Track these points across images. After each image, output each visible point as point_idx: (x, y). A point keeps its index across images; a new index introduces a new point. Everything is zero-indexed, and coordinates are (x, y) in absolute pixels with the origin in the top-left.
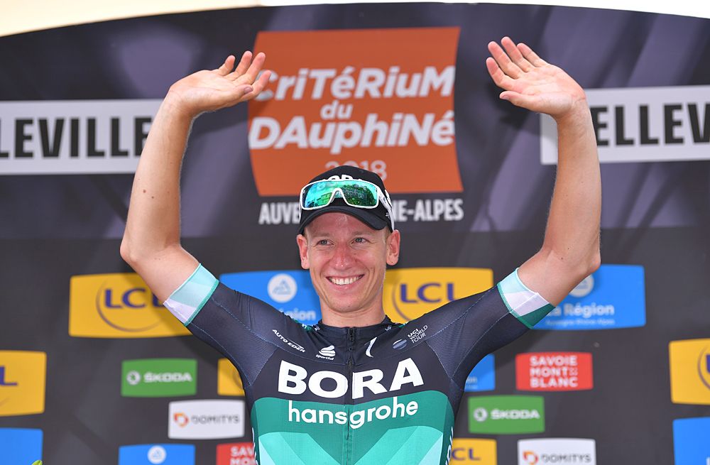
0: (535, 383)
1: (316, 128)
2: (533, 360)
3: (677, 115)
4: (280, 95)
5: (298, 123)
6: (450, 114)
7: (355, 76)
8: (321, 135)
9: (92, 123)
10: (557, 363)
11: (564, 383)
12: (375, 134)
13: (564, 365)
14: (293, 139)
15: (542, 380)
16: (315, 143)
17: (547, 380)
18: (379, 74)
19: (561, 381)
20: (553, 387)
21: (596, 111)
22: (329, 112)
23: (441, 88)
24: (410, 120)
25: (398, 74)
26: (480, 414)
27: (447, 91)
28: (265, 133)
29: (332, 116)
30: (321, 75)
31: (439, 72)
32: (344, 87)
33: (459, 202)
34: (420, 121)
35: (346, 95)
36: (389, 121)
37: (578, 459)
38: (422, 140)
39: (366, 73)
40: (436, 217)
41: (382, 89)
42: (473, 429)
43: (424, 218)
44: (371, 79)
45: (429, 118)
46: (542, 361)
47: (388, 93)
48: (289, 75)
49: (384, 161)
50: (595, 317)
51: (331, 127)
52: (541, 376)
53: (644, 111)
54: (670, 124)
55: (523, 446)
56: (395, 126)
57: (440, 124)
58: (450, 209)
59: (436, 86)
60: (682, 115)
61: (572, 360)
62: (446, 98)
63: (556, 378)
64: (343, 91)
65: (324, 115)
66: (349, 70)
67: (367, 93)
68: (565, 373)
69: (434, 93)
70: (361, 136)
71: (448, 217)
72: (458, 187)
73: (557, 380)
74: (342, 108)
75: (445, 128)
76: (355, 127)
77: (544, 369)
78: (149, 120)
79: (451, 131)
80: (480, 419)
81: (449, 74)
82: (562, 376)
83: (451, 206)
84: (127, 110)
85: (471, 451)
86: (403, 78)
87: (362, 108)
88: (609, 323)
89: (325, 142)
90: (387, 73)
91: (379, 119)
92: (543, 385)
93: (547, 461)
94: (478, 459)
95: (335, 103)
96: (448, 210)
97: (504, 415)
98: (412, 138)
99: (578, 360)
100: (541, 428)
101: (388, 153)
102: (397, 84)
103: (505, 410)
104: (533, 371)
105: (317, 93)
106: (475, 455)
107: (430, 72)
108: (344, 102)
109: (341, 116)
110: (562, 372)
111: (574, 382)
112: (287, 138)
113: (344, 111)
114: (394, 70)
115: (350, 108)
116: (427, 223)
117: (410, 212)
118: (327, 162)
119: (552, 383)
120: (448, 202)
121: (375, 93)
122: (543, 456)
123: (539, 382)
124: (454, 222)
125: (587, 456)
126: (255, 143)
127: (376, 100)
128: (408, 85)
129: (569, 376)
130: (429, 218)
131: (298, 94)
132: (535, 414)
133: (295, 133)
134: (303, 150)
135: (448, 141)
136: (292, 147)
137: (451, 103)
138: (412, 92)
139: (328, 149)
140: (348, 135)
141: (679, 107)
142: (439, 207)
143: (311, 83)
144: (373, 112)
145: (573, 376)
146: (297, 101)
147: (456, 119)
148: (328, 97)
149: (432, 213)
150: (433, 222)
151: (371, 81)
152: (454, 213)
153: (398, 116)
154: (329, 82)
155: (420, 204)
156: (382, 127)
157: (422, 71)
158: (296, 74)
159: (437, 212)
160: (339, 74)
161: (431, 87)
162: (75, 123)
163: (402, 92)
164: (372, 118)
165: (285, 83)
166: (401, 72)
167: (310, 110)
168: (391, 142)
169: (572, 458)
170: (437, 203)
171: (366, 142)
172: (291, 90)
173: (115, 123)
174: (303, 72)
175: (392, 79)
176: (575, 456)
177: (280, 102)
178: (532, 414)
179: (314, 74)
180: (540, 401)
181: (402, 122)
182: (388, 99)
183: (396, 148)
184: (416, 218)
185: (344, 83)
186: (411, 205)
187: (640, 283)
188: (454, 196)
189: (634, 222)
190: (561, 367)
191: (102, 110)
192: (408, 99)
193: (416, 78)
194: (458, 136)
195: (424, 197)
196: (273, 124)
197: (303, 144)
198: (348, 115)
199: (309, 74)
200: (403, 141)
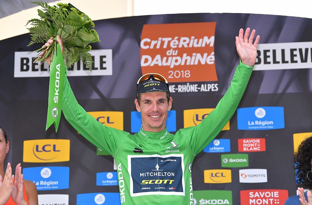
0: (245, 149)
1: (165, 59)
2: (244, 141)
3: (295, 53)
4: (152, 47)
5: (158, 57)
6: (213, 53)
7: (179, 40)
8: (167, 61)
10: (253, 142)
11: (255, 149)
12: (186, 60)
13: (255, 143)
14: (156, 63)
15: (247, 148)
16: (165, 64)
17: (249, 148)
18: (187, 39)
19: (254, 148)
20: (251, 150)
21: (265, 52)
22: (169, 53)
23: (210, 44)
24: (199, 55)
25: (194, 39)
26: (225, 160)
27: (212, 45)
28: (146, 61)
29: (170, 54)
30: (166, 40)
31: (209, 38)
32: (175, 44)
33: (217, 84)
34: (202, 56)
35: (176, 47)
36: (191, 56)
37: (261, 176)
38: (203, 62)
39: (182, 39)
40: (209, 90)
41: (188, 44)
42: (223, 166)
43: (204, 91)
44: (185, 41)
45: (205, 55)
46: (247, 141)
47: (191, 46)
48: (155, 40)
50: (266, 125)
51: (170, 58)
52: (247, 147)
53: (283, 51)
54: (292, 56)
55: (241, 172)
56: (193, 58)
57: (210, 57)
59: (208, 43)
60: (297, 53)
61: (258, 141)
62: (211, 47)
63: (253, 147)
64: (174, 45)
65: (168, 54)
66: (176, 38)
67: (183, 46)
68: (256, 146)
69: (207, 46)
70: (181, 61)
71: (213, 90)
72: (216, 80)
73: (253, 149)
74: (174, 51)
75: (211, 58)
76: (179, 58)
77: (248, 144)
78: (105, 57)
79: (214, 59)
80: (225, 162)
81: (213, 39)
82: (255, 146)
83: (214, 86)
84: (97, 53)
85: (222, 174)
86: (196, 40)
87: (181, 51)
88: (272, 127)
89: (168, 64)
90: (190, 39)
91: (187, 56)
92: (248, 150)
93: (249, 177)
94: (225, 176)
95: (172, 50)
96: (213, 88)
97: (234, 161)
98: (199, 61)
99: (260, 141)
100: (247, 165)
101: (191, 67)
102: (194, 43)
103: (234, 159)
104: (244, 145)
105: (165, 46)
106: (223, 175)
107: (206, 38)
108: (174, 49)
109: (174, 54)
110: (254, 145)
111: (259, 149)
112: (155, 62)
113: (175, 53)
114: (193, 37)
115: (177, 51)
116: (205, 92)
117: (199, 88)
118: (169, 71)
119: (251, 149)
120: (213, 85)
121: (186, 46)
122: (248, 175)
123: (246, 149)
124: (215, 91)
125: (264, 175)
126: (143, 64)
127: (186, 48)
128: (198, 43)
129: (257, 147)
130: (206, 90)
131: (158, 47)
132: (245, 160)
133: (157, 61)
134: (160, 66)
135: (213, 63)
136: (156, 65)
137: (213, 49)
138: (199, 45)
139: (170, 66)
140: (176, 61)
141: (296, 50)
142: (210, 87)
143: (163, 43)
144: (185, 53)
145: (259, 146)
146: (158, 49)
147: (215, 55)
148: (169, 47)
149: (207, 89)
150: (208, 92)
151: (184, 42)
152: (215, 89)
153: (194, 54)
154: (169, 42)
155: (202, 85)
156: (189, 58)
157: (203, 38)
158: (158, 40)
159: (209, 88)
160: (173, 39)
161: (206, 43)
163: (196, 45)
164: (185, 55)
165: (153, 43)
166: (195, 38)
167: (162, 52)
168: (192, 64)
169: (259, 176)
170: (209, 85)
171: (183, 64)
172: (156, 45)
173: (93, 58)
174: (160, 39)
175: (192, 41)
176: (259, 175)
177: (152, 49)
178: (244, 160)
179: (164, 39)
180: (247, 155)
181: (196, 56)
182: (191, 48)
183: (194, 65)
184: (201, 91)
185: (175, 42)
186: (199, 86)
187: (283, 113)
188: (215, 83)
189: (280, 91)
190: (254, 143)
192: (198, 48)
193: (201, 40)
194: (216, 61)
195: (204, 83)
196: (149, 58)
197: (160, 64)
198: (176, 54)
199: (162, 39)
200: (196, 63)
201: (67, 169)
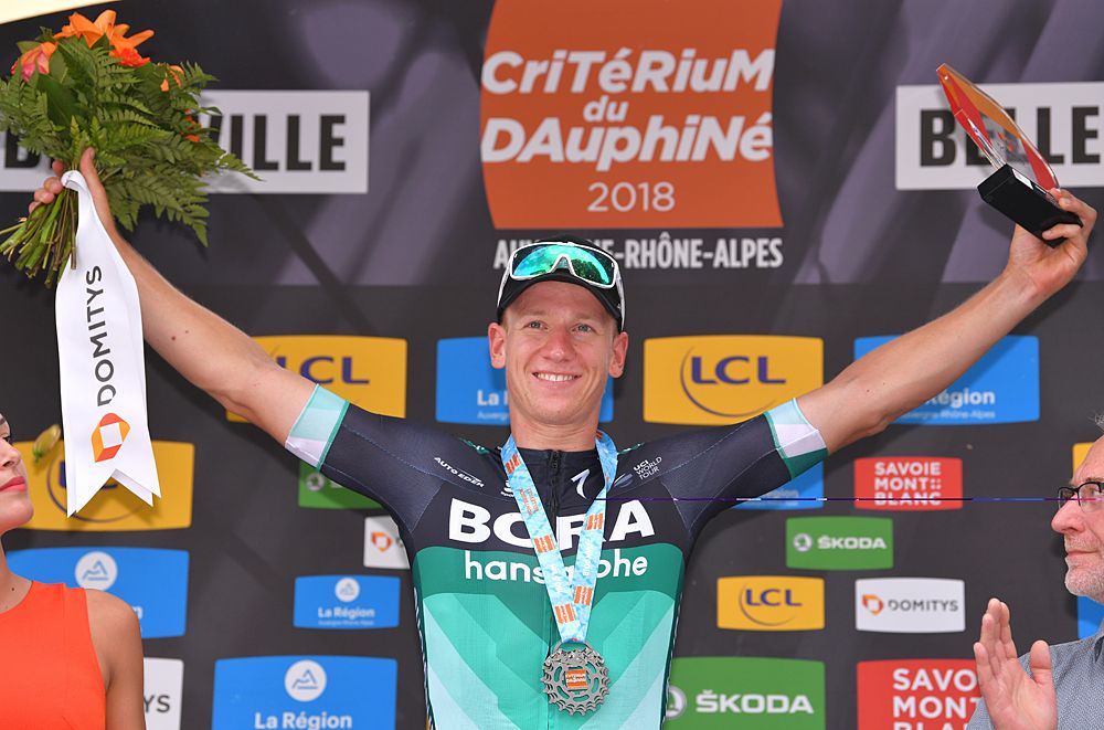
0: (880, 500)
1: (576, 134)
2: (879, 466)
3: (1091, 123)
4: (527, 86)
5: (551, 126)
6: (767, 117)
7: (633, 61)
8: (583, 145)
9: (261, 122)
10: (913, 472)
12: (660, 143)
13: (922, 475)
14: (543, 150)
15: (891, 496)
16: (575, 155)
17: (897, 496)
18: (667, 59)
19: (917, 496)
20: (906, 505)
22: (594, 112)
23: (755, 79)
24: (710, 125)
25: (694, 60)
26: (802, 542)
27: (763, 84)
28: (503, 140)
29: (599, 117)
30: (584, 60)
31: (753, 57)
32: (616, 76)
33: (778, 241)
34: (725, 128)
35: (621, 87)
36: (680, 127)
37: (939, 606)
38: (726, 153)
39: (648, 57)
40: (745, 263)
41: (670, 80)
42: (791, 563)
43: (726, 264)
44: (656, 66)
45: (737, 122)
46: (892, 468)
47: (679, 86)
48: (540, 59)
49: (673, 184)
50: (968, 408)
51: (597, 133)
52: (890, 490)
53: (1044, 115)
54: (1081, 134)
55: (863, 586)
56: (689, 133)
57: (753, 131)
58: (763, 252)
59: (748, 77)
60: (1099, 123)
61: (934, 467)
62: (761, 93)
63: (911, 493)
64: (615, 82)
65: (588, 116)
66: (624, 52)
67: (649, 84)
68: (924, 487)
69: (745, 86)
70: (640, 146)
71: (761, 263)
72: (776, 221)
74: (613, 106)
75: (759, 137)
76: (631, 133)
77: (894, 480)
78: (340, 119)
79: (768, 141)
80: (803, 549)
81: (767, 59)
82: (919, 490)
83: (766, 247)
84: (310, 105)
85: (788, 593)
86: (701, 65)
87: (641, 107)
88: (988, 416)
89: (589, 155)
90: (678, 59)
91: (664, 124)
92: (892, 503)
93: (895, 609)
94: (799, 605)
95: (604, 99)
96: (762, 253)
97: (836, 543)
98: (711, 148)
99: (942, 468)
100: (888, 563)
102: (693, 74)
103: (837, 538)
104: (878, 482)
105: (579, 85)
106: (793, 600)
107: (740, 57)
108: (616, 98)
109: (611, 117)
110: (919, 484)
111: (936, 499)
112: (535, 147)
113: (617, 111)
114: (689, 53)
115: (624, 106)
116: (731, 270)
117: (708, 255)
118: (590, 184)
119: (905, 499)
120: (762, 242)
121: (661, 86)
122: (890, 602)
123: (887, 498)
124: (770, 269)
125: (952, 603)
126: (489, 154)
127: (661, 94)
128: (707, 75)
129: (929, 491)
130: (735, 264)
131: (551, 86)
132: (880, 543)
133: (546, 141)
134: (557, 164)
135: (764, 155)
136: (541, 160)
137: (768, 101)
138: (713, 85)
139: (594, 164)
140: (621, 144)
141: (1094, 111)
142: (749, 249)
143: (569, 71)
144: (657, 113)
145: (936, 490)
146: (550, 95)
147: (774, 124)
148: (593, 90)
149: (739, 258)
150: (741, 269)
151: (655, 70)
152: (770, 257)
153: (692, 119)
154: (595, 69)
155: (721, 244)
156: (670, 134)
157: (728, 56)
158: (551, 59)
159: (746, 256)
160: (609, 58)
161: (741, 78)
162: (237, 122)
163: (699, 85)
164: (656, 121)
165: (533, 69)
166: (698, 56)
167: (568, 108)
168: (683, 156)
169: (931, 605)
170: (746, 243)
171: (647, 156)
172: (541, 80)
173: (293, 123)
174: (560, 54)
175: (685, 66)
176: (935, 602)
177: (526, 96)
178: (875, 542)
179: (575, 57)
180: (887, 524)
181: (698, 127)
183: (689, 163)
184: (716, 264)
185: (617, 71)
186: (709, 246)
188: (770, 234)
190: (918, 477)
191: (276, 104)
192: (707, 95)
193: (720, 65)
194: (776, 149)
195: (727, 234)
196: (515, 129)
198: (621, 116)
199: (567, 56)
200: (700, 155)
201: (179, 560)
